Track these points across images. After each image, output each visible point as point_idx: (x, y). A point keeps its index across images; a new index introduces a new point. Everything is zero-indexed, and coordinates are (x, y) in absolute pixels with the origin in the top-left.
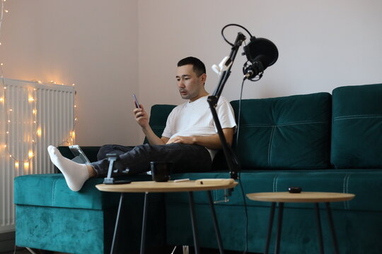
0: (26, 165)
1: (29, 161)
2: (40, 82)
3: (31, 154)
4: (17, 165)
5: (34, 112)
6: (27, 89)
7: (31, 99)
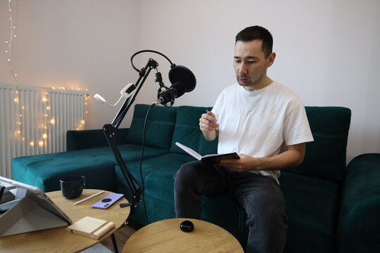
0: (41, 143)
1: (44, 140)
2: (53, 88)
3: (45, 136)
4: (32, 144)
5: (48, 108)
6: (40, 92)
7: (45, 99)
